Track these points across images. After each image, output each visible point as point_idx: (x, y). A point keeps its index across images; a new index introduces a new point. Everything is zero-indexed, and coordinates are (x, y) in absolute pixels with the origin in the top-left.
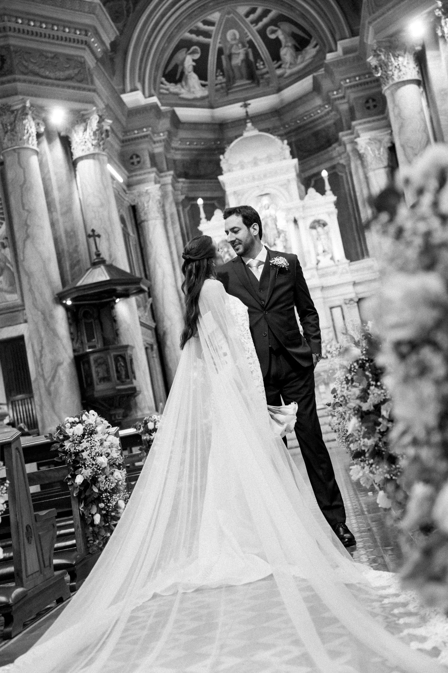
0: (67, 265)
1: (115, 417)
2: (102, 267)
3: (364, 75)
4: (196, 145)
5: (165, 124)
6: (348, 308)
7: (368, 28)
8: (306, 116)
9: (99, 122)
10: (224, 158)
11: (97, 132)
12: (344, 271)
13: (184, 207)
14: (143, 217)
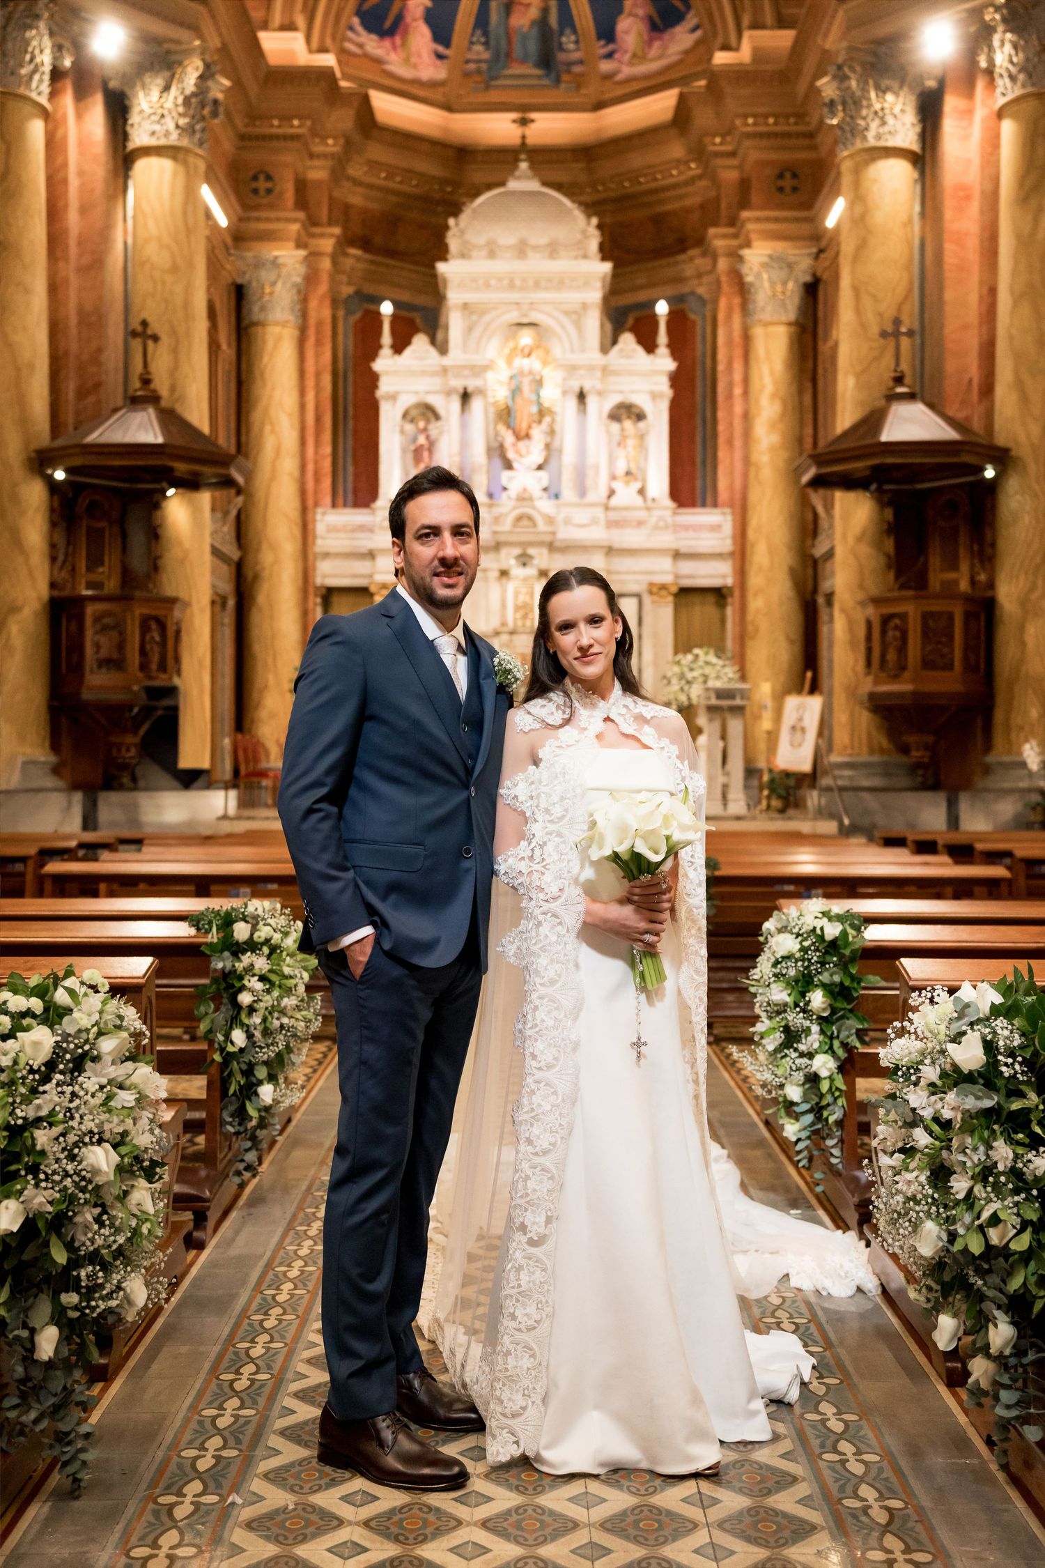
0: (70, 387)
1: (119, 751)
2: (151, 411)
3: (787, 116)
4: (401, 182)
5: (343, 119)
6: (653, 602)
7: (836, 11)
8: (645, 175)
9: (201, 77)
10: (457, 225)
11: (193, 100)
12: (662, 524)
13: (349, 312)
14: (256, 315)
